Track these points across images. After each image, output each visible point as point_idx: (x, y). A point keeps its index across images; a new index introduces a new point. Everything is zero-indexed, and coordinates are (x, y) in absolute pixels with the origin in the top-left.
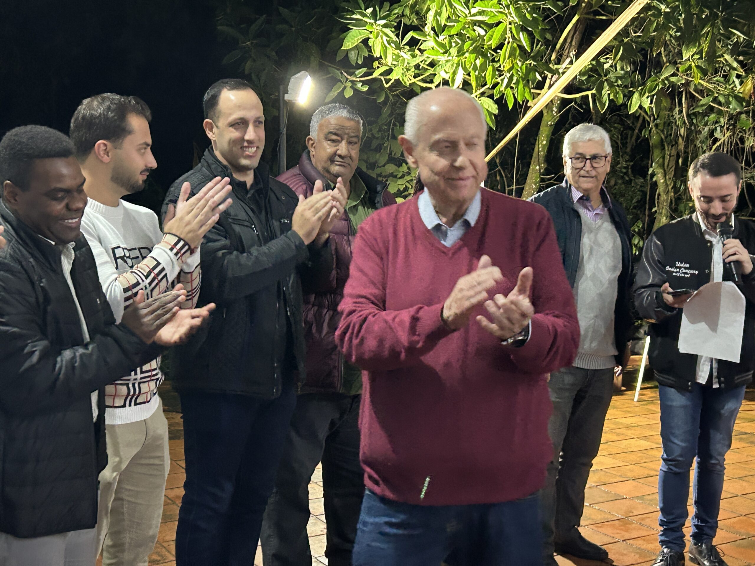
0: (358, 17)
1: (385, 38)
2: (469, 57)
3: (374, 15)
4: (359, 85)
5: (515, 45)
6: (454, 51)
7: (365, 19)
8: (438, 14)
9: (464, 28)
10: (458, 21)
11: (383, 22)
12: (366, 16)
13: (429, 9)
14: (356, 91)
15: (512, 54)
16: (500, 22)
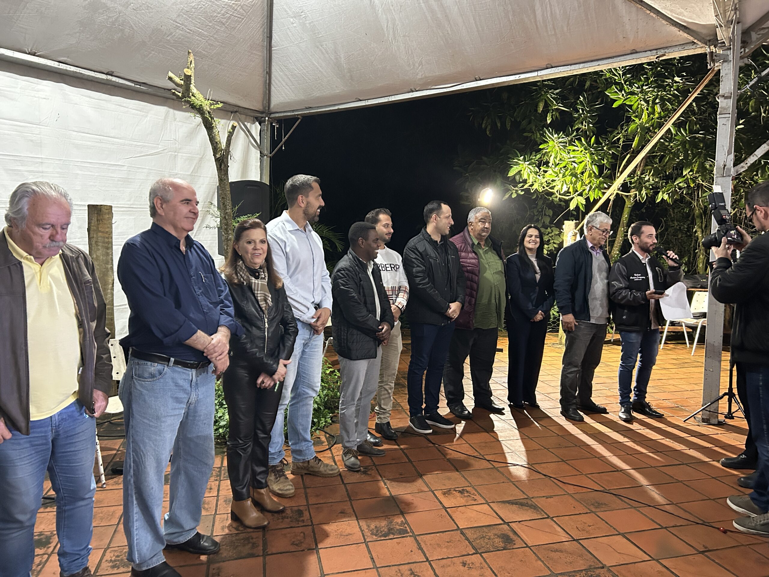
0: (516, 160)
1: (529, 170)
2: (568, 178)
3: (525, 159)
4: (520, 192)
5: (591, 172)
6: (561, 175)
7: (520, 162)
8: (556, 158)
9: (567, 164)
10: (564, 161)
11: (528, 163)
12: (519, 160)
13: (551, 155)
14: (518, 195)
15: (590, 176)
16: (583, 161)
